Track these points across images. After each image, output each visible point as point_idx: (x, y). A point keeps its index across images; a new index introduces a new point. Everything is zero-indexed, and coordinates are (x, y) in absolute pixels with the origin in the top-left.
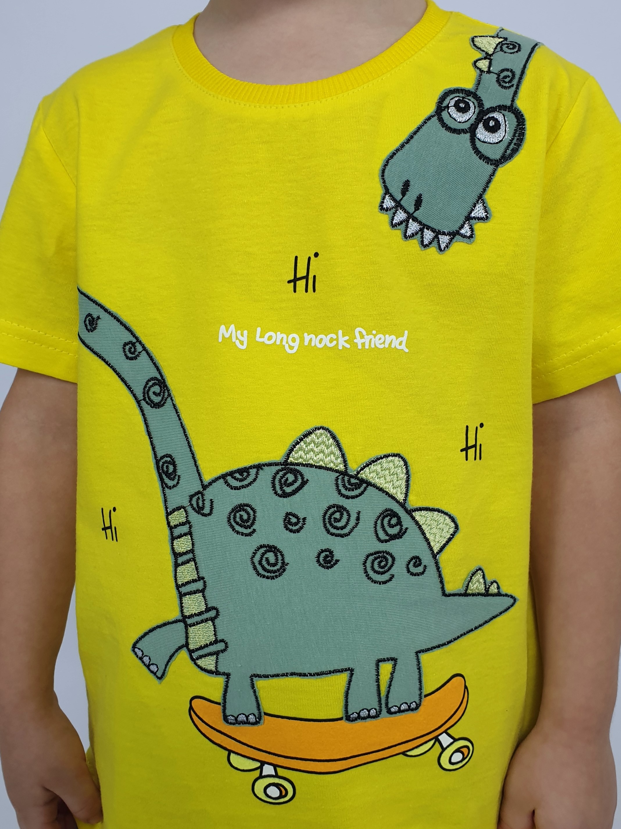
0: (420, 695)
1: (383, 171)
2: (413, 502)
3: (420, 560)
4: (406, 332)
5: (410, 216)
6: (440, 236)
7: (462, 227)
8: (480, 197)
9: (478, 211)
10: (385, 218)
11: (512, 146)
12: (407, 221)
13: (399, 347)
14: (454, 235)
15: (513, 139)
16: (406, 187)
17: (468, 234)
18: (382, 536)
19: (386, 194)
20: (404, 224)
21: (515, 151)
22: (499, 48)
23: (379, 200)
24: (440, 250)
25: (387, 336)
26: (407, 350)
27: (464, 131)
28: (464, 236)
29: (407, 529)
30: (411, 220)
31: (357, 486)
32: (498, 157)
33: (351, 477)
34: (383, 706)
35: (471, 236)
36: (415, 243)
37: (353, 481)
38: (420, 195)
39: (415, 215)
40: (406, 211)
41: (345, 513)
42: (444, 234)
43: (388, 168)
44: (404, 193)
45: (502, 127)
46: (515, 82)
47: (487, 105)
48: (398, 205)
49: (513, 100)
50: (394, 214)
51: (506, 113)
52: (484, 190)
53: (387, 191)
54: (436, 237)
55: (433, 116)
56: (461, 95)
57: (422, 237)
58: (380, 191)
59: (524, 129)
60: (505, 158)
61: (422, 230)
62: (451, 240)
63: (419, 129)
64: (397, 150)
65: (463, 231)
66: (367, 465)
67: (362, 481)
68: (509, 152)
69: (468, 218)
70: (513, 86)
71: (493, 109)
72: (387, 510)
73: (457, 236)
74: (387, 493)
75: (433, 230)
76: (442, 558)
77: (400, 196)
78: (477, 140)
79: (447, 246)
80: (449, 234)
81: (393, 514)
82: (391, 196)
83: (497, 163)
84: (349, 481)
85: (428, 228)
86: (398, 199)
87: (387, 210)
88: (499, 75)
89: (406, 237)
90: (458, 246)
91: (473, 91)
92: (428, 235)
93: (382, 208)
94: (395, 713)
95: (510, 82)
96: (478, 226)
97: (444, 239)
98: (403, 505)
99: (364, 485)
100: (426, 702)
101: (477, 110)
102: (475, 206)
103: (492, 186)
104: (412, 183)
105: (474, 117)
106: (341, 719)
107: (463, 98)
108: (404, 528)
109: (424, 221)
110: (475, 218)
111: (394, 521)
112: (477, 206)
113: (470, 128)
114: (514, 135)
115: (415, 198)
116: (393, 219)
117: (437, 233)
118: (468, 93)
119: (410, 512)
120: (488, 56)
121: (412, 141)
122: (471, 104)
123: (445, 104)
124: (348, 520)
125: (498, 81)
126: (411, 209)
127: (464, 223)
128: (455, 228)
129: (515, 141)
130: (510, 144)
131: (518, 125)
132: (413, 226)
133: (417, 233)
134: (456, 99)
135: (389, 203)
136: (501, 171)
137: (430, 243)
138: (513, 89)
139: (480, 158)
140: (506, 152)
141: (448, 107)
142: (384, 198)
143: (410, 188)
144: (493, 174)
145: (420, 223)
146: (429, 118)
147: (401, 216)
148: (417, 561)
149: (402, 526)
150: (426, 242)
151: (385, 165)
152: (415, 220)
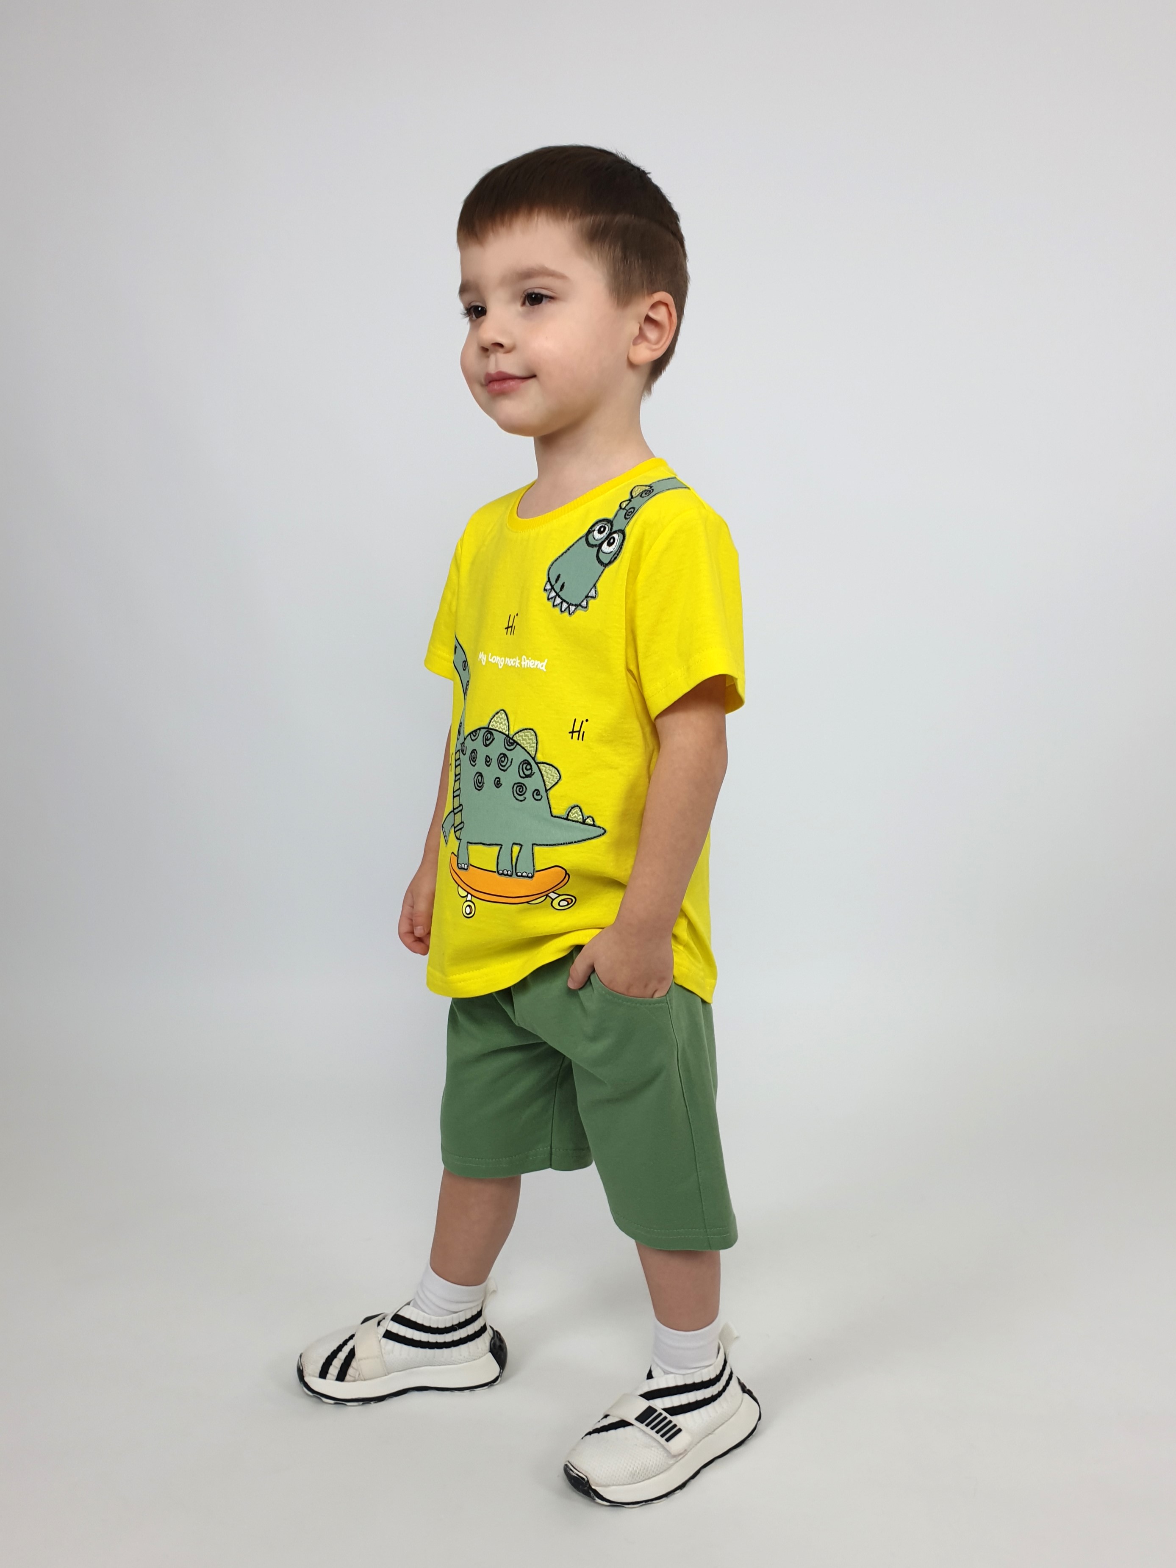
0: (534, 869)
2: (539, 758)
3: (539, 792)
4: (546, 660)
5: (558, 594)
10: (546, 595)
13: (541, 668)
15: (617, 551)
17: (585, 606)
18: (522, 775)
21: (617, 559)
23: (544, 584)
25: (536, 661)
26: (545, 670)
27: (596, 546)
29: (534, 773)
30: (557, 597)
31: (512, 744)
32: (607, 561)
33: (510, 738)
34: (514, 872)
37: (511, 741)
39: (560, 593)
41: (506, 758)
45: (615, 543)
52: (597, 581)
54: (569, 607)
55: (583, 537)
57: (562, 607)
58: (546, 579)
63: (573, 544)
64: (559, 557)
65: (583, 604)
66: (517, 733)
67: (515, 741)
71: (615, 532)
72: (525, 760)
73: (580, 607)
74: (526, 750)
76: (551, 793)
77: (555, 583)
78: (601, 551)
79: (573, 612)
80: (575, 605)
81: (529, 764)
82: (550, 582)
84: (509, 740)
85: (565, 601)
86: (553, 584)
87: (547, 590)
90: (580, 612)
93: (545, 589)
94: (519, 876)
96: (592, 602)
98: (533, 759)
99: (515, 744)
100: (536, 874)
103: (601, 578)
106: (495, 872)
107: (605, 525)
108: (533, 772)
110: (590, 597)
111: (528, 767)
112: (592, 590)
113: (600, 544)
114: (618, 549)
115: (562, 584)
117: (569, 605)
119: (537, 763)
120: (631, 499)
121: (568, 552)
122: (607, 529)
123: (593, 529)
124: (507, 762)
125: (625, 515)
126: (558, 590)
130: (615, 553)
131: (622, 543)
132: (558, 601)
134: (601, 526)
135: (548, 587)
139: (600, 562)
142: (547, 584)
143: (560, 578)
144: (603, 571)
146: (581, 538)
148: (537, 792)
149: (532, 770)
150: (563, 609)
151: (550, 567)
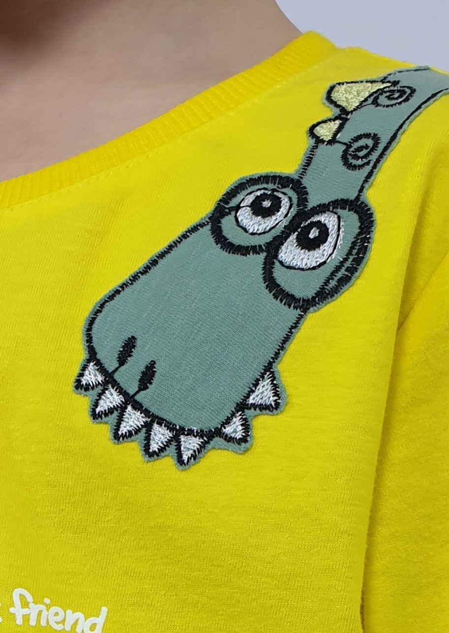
1: (91, 322)
5: (130, 400)
6: (182, 438)
7: (228, 421)
8: (269, 369)
9: (264, 394)
10: (84, 402)
11: (342, 272)
12: (122, 409)
14: (209, 436)
15: (345, 260)
16: (128, 348)
17: (239, 435)
19: (89, 361)
20: (116, 413)
21: (345, 281)
22: (370, 100)
23: (77, 370)
24: (180, 461)
27: (256, 249)
28: (229, 439)
30: (129, 408)
32: (309, 293)
35: (244, 440)
36: (134, 448)
38: (153, 364)
39: (137, 398)
40: (121, 391)
42: (190, 433)
43: (101, 316)
44: (122, 359)
45: (331, 240)
46: (374, 157)
47: (313, 201)
48: (110, 380)
49: (361, 190)
50: (100, 395)
51: (344, 213)
52: (277, 355)
53: (92, 355)
54: (175, 438)
55: (202, 225)
56: (271, 186)
57: (148, 439)
59: (368, 240)
60: (324, 295)
61: (148, 426)
62: (203, 446)
63: (171, 247)
64: (124, 286)
65: (228, 430)
68: (333, 283)
69: (242, 406)
70: (368, 163)
71: (322, 208)
75: (170, 426)
77: (115, 365)
78: (277, 263)
79: (194, 456)
80: (200, 434)
82: (98, 363)
83: (305, 305)
85: (161, 421)
86: (110, 370)
87: (87, 388)
88: (349, 146)
89: (117, 437)
90: (217, 456)
91: (296, 177)
92: (160, 435)
93: (78, 385)
95: (365, 156)
97: (190, 444)
101: (294, 211)
102: (256, 385)
103: (293, 347)
104: (139, 343)
105: (285, 222)
107: (274, 190)
109: (153, 410)
110: (254, 406)
112: (261, 384)
113: (268, 244)
114: (349, 253)
115: (143, 369)
116: (96, 405)
117: (178, 432)
118: (284, 181)
120: (343, 115)
121: (154, 270)
122: (285, 202)
123: (233, 203)
125: (344, 157)
126: (132, 388)
127: (233, 415)
128: (213, 424)
129: (348, 264)
130: (338, 269)
131: (360, 234)
132: (133, 419)
133: (137, 431)
134: (258, 193)
135: (92, 376)
136: (314, 319)
137: (162, 450)
138: (368, 169)
139: (276, 297)
140: (327, 282)
141: (238, 208)
142: (84, 368)
143: (135, 352)
144: (296, 325)
145: (146, 412)
146: (194, 229)
147: (112, 399)
150: (154, 447)
151: (97, 312)
152: (137, 406)
